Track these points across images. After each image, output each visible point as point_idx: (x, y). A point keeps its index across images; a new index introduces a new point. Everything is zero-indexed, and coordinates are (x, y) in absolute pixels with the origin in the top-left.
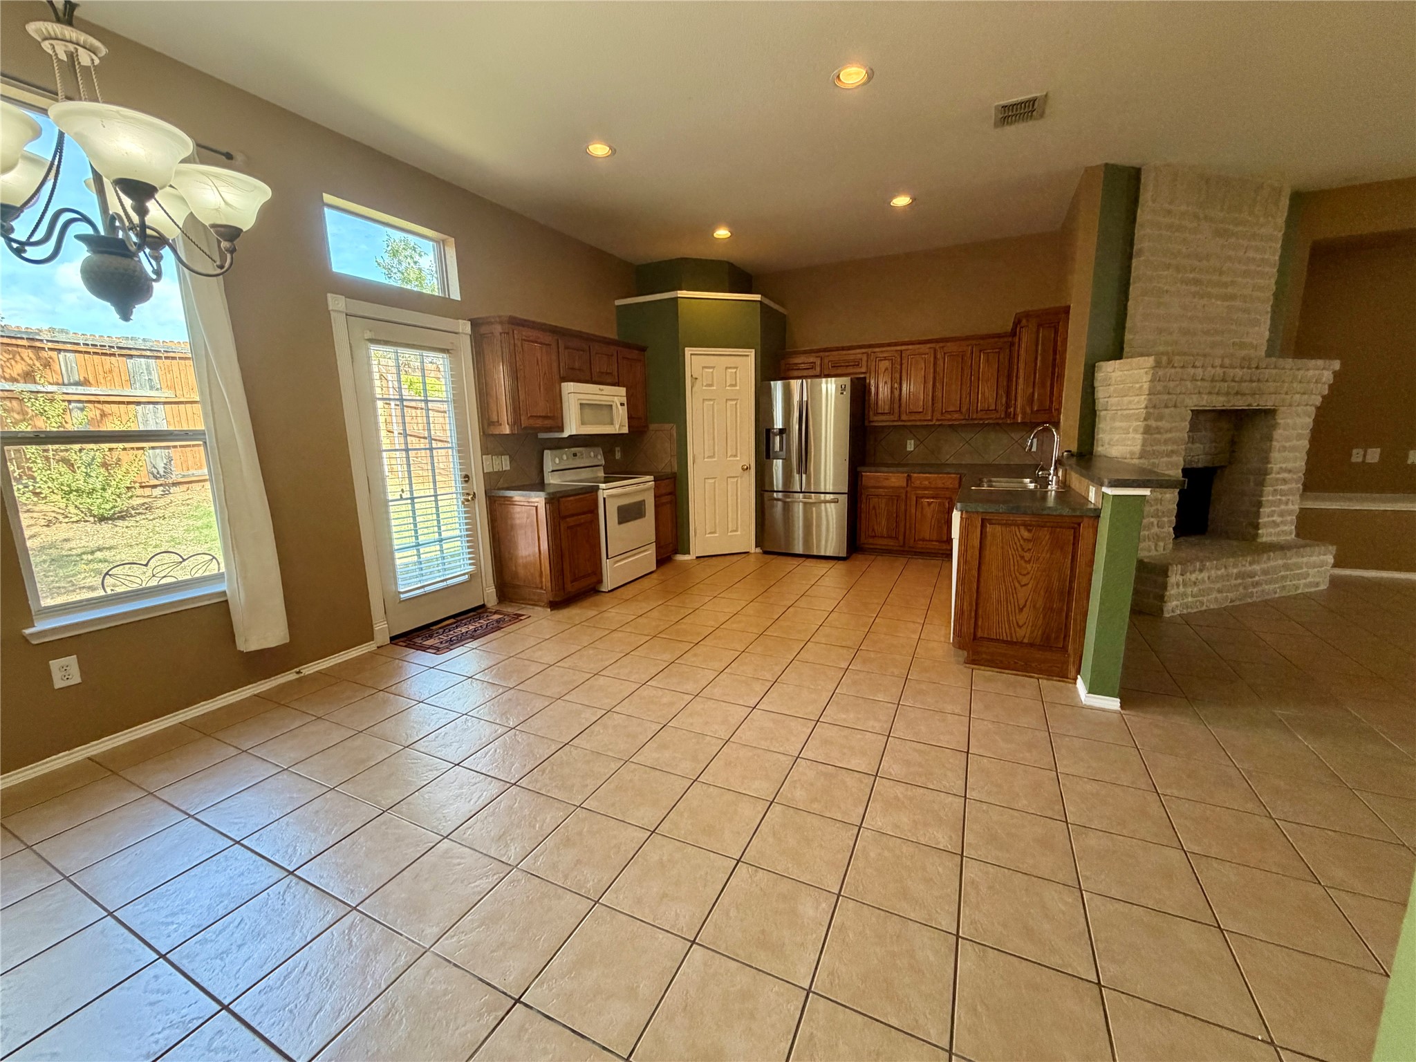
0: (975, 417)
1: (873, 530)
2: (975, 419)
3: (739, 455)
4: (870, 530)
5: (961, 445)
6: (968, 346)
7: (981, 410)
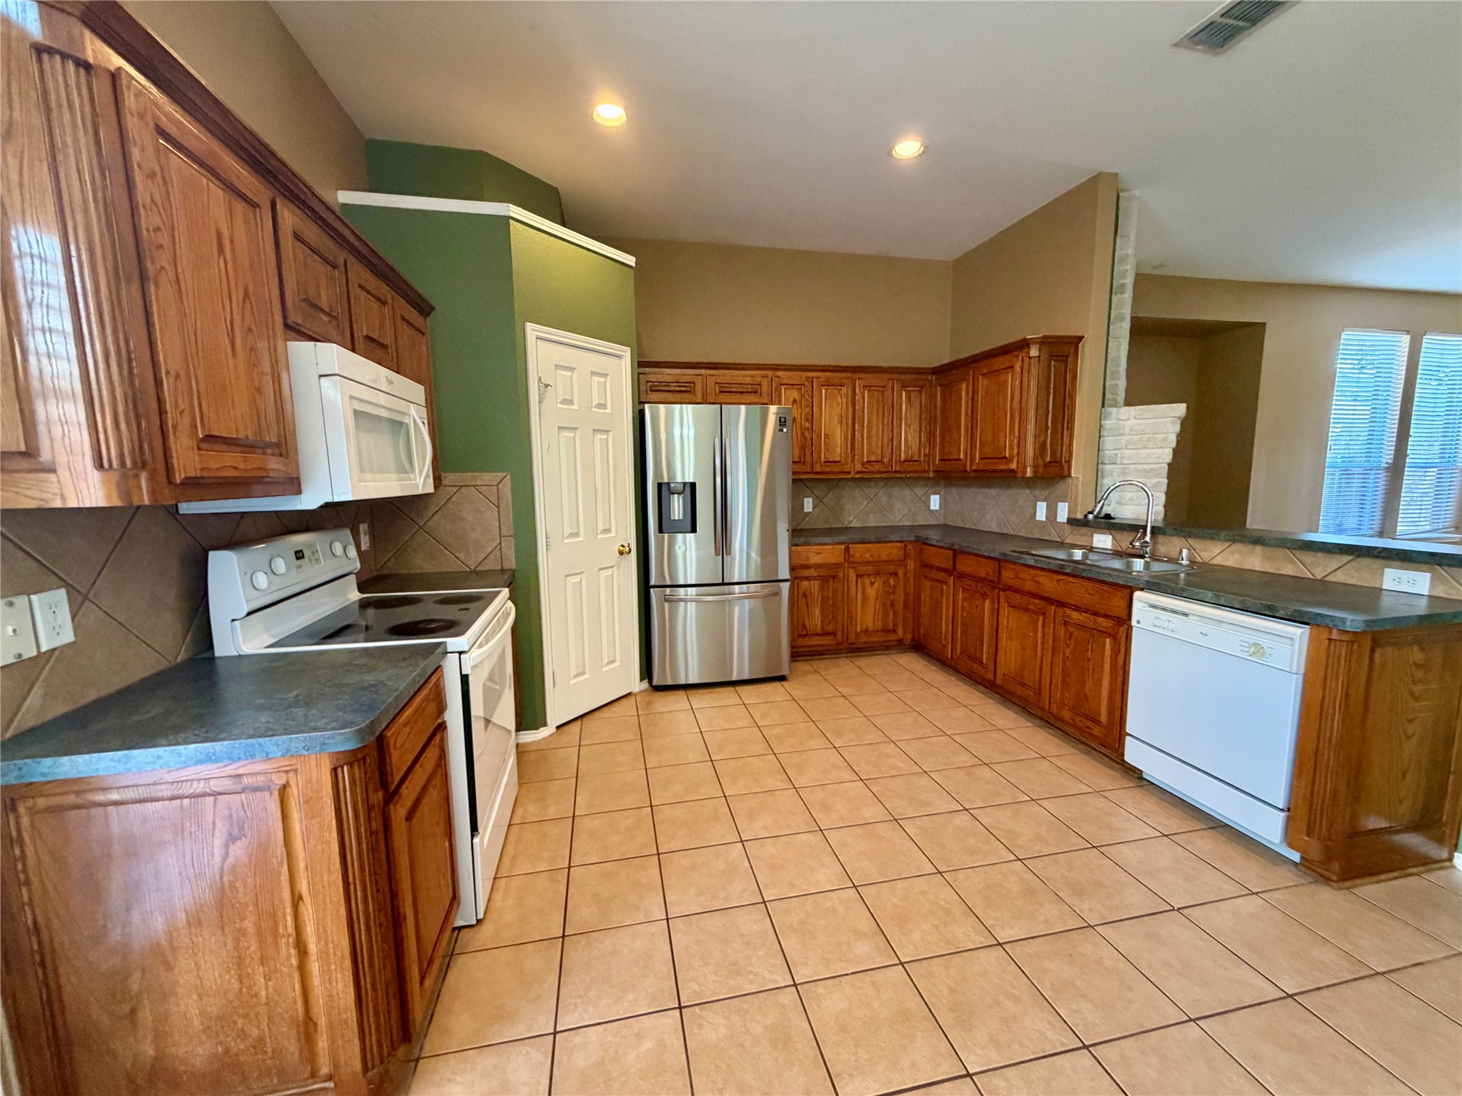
0: (898, 469)
1: (804, 626)
2: (899, 472)
3: (613, 529)
4: (800, 627)
5: (865, 503)
6: (889, 379)
7: (905, 461)
